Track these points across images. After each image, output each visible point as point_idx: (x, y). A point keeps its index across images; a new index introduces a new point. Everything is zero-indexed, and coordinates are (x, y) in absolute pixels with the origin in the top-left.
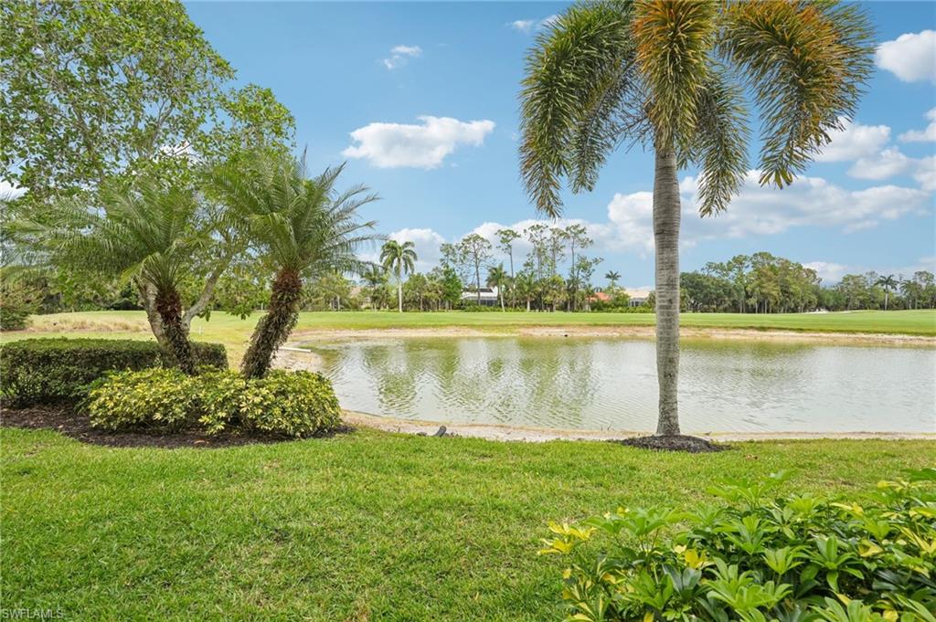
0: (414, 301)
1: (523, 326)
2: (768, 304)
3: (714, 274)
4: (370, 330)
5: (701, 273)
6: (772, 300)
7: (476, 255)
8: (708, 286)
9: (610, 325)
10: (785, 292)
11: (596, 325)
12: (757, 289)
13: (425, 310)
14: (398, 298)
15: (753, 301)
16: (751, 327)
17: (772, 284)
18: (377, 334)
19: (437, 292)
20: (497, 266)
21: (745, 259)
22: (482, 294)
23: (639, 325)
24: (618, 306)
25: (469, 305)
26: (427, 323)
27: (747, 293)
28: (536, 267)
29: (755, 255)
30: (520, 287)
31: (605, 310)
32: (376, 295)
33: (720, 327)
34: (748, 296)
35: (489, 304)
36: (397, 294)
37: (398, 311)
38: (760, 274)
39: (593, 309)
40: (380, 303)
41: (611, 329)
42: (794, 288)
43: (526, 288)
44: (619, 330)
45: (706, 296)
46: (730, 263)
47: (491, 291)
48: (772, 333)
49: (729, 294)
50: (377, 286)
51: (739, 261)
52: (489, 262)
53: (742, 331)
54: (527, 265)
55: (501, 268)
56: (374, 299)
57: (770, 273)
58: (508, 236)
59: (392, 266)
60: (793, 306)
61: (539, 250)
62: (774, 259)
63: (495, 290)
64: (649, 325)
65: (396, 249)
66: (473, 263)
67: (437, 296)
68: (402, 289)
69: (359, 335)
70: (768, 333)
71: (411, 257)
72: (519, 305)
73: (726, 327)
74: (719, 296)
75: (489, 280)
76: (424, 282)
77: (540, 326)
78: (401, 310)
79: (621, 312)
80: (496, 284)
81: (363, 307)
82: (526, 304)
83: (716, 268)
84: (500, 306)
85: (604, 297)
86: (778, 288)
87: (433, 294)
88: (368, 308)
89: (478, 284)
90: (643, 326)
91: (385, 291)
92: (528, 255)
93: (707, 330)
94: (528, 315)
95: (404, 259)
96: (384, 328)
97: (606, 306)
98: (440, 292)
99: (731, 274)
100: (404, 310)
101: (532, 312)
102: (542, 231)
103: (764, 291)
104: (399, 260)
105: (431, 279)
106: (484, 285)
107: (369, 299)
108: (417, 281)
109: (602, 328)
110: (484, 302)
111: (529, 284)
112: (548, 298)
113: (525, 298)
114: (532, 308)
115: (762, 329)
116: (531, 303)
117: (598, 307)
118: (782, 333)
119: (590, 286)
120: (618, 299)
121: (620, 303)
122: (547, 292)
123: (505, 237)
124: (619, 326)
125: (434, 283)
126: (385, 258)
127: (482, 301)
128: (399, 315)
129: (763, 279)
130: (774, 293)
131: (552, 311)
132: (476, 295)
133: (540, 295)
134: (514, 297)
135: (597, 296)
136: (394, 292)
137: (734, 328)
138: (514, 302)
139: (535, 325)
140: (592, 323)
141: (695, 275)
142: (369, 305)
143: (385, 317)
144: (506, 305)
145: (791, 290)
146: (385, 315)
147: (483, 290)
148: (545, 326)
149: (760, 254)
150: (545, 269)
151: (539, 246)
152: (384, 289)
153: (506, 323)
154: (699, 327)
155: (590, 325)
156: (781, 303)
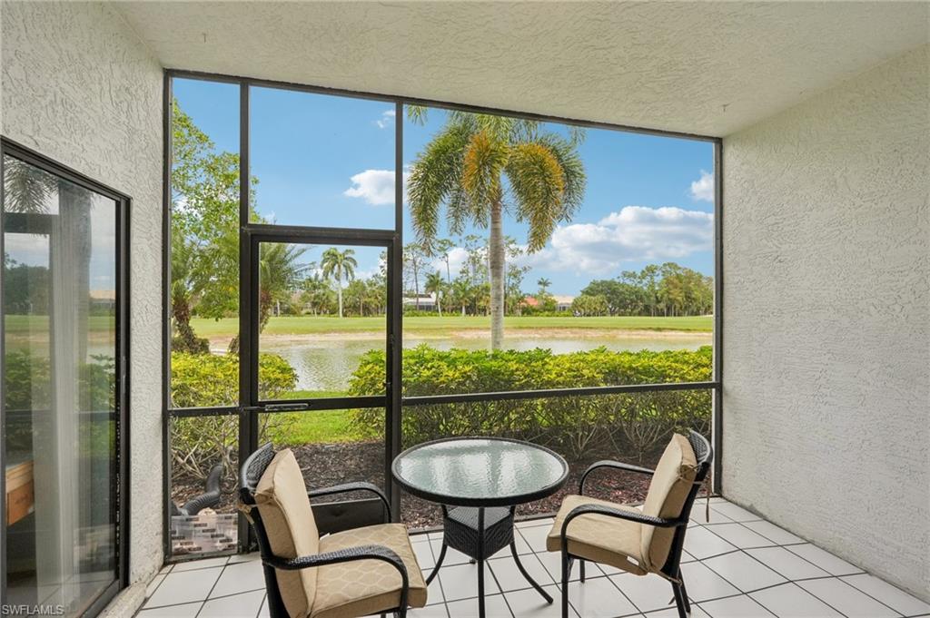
0: (355, 306)
1: (456, 329)
2: (675, 308)
3: (628, 282)
4: (311, 335)
5: (617, 280)
6: (678, 306)
7: (415, 263)
8: (623, 293)
9: (533, 328)
10: (688, 297)
11: (521, 328)
12: (666, 295)
13: (365, 315)
14: (338, 303)
15: (662, 306)
16: (650, 328)
17: (678, 290)
18: (317, 337)
19: (377, 298)
20: (434, 274)
21: (656, 269)
22: (421, 300)
23: (558, 328)
24: (545, 310)
25: (409, 310)
26: (366, 328)
27: (657, 298)
28: (471, 275)
29: (665, 265)
30: (456, 293)
31: (535, 314)
32: (316, 300)
33: (625, 329)
34: (658, 301)
35: (428, 308)
36: (338, 299)
37: (338, 316)
38: (669, 282)
39: (523, 313)
40: (321, 309)
41: (533, 331)
42: (696, 294)
43: (462, 294)
44: (540, 332)
45: (621, 301)
46: (643, 272)
47: (429, 296)
48: (667, 333)
49: (642, 299)
50: (317, 292)
51: (651, 270)
52: (427, 269)
53: (642, 332)
54: (463, 272)
55: (438, 275)
56: (314, 304)
57: (676, 281)
58: (445, 244)
59: (332, 272)
60: (695, 310)
61: (473, 259)
62: (680, 268)
63: (434, 295)
64: (567, 328)
65: (336, 256)
66: (412, 270)
67: (376, 302)
68: (343, 294)
69: (299, 339)
70: (663, 333)
71: (351, 264)
72: (456, 309)
73: (630, 329)
74: (632, 301)
75: (427, 287)
76: (364, 288)
77: (471, 329)
78: (341, 315)
79: (548, 316)
80: (434, 290)
81: (304, 312)
82: (461, 308)
83: (629, 276)
84: (438, 311)
85: (533, 303)
86: (683, 294)
87: (372, 299)
88: (308, 313)
89: (417, 290)
90: (561, 328)
91: (325, 297)
92: (464, 263)
93: (615, 331)
94: (463, 319)
95: (344, 266)
96: (324, 332)
97: (534, 310)
98: (380, 298)
99: (645, 281)
100: (345, 315)
101: (468, 317)
102: (476, 241)
103: (671, 296)
104: (339, 266)
105: (370, 285)
106: (422, 290)
107: (309, 304)
108: (358, 287)
109: (526, 330)
110: (422, 308)
111: (464, 290)
112: (482, 303)
113: (460, 304)
114: (467, 313)
115: (659, 329)
116: (467, 308)
117: (527, 311)
118: (673, 333)
119: (520, 292)
120: (546, 304)
121: (549, 308)
122: (481, 298)
123: (442, 245)
124: (541, 328)
125: (374, 289)
126: (325, 265)
127: (420, 306)
128: (339, 320)
129: (671, 286)
130: (679, 298)
131: (485, 315)
132: (415, 300)
133: (474, 300)
134: (451, 303)
135: (526, 302)
136: (335, 297)
137: (637, 329)
138: (451, 307)
139: (466, 329)
140: (517, 326)
141: (612, 283)
142: (309, 310)
143: (326, 321)
144: (443, 310)
145: (693, 296)
146: (324, 320)
147: (422, 296)
148: (475, 329)
149: (669, 264)
150: (479, 276)
151: (473, 255)
152: (324, 295)
153: (439, 327)
154: (608, 328)
155: (515, 328)
156: (686, 307)
